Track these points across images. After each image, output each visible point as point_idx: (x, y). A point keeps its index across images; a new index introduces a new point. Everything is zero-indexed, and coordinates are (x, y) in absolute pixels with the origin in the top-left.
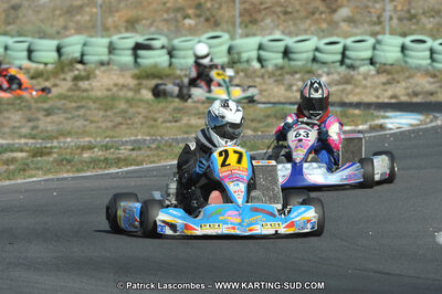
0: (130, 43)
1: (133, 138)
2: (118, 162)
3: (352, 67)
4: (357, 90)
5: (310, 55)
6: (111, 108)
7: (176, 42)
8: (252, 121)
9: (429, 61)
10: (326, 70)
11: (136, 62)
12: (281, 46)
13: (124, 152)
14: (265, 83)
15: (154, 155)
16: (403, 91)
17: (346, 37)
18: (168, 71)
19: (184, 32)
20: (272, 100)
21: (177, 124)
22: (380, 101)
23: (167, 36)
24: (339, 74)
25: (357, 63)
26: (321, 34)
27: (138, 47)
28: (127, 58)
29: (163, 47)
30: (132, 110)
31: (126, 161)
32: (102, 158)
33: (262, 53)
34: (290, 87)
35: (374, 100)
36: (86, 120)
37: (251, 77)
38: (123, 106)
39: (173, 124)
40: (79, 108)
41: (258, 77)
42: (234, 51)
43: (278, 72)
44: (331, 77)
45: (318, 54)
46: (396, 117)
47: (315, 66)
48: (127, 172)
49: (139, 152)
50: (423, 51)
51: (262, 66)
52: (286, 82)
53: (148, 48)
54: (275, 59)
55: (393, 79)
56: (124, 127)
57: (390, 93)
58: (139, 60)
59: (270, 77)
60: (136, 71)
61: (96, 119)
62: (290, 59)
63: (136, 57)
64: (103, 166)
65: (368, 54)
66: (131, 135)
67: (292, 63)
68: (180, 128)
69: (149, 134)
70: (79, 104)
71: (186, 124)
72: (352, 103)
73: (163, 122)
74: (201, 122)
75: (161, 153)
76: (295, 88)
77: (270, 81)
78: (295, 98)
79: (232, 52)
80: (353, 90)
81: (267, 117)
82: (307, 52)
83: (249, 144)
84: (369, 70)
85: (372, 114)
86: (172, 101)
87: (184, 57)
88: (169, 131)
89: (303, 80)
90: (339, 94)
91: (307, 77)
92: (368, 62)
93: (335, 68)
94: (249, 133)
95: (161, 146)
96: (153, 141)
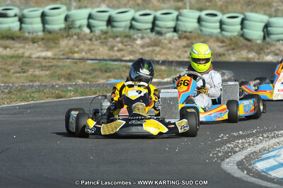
3: (159, 33)
4: (164, 51)
5: (128, 23)
7: (26, 12)
8: (82, 73)
9: (218, 30)
10: (140, 35)
12: (106, 16)
14: (92, 44)
15: (7, 98)
17: (156, 10)
18: (18, 34)
19: (32, 4)
20: (98, 58)
21: (25, 74)
22: (181, 60)
23: (18, 7)
24: (150, 38)
25: (164, 30)
26: (138, 7)
29: (15, 15)
33: (91, 21)
34: (112, 48)
35: (178, 59)
37: (82, 39)
39: (22, 74)
41: (88, 39)
42: (71, 19)
43: (103, 36)
44: (144, 40)
45: (134, 23)
47: (132, 32)
50: (215, 22)
51: (91, 31)
52: (109, 44)
53: (4, 16)
54: (101, 25)
55: (192, 43)
59: (97, 40)
62: (113, 27)
65: (172, 24)
67: (114, 29)
68: (27, 77)
69: (3, 82)
71: (31, 75)
72: (159, 61)
73: (14, 73)
74: (43, 73)
75: (12, 96)
76: (116, 48)
77: (97, 43)
78: (116, 55)
79: (68, 20)
80: (160, 51)
81: (94, 70)
82: (126, 21)
83: (79, 90)
84: (174, 36)
85: (175, 70)
86: (22, 57)
87: (31, 24)
88: (18, 80)
89: (122, 42)
90: (150, 53)
91: (125, 40)
92: (172, 30)
93: (146, 33)
94: (80, 82)
95: (12, 90)
96: (6, 87)
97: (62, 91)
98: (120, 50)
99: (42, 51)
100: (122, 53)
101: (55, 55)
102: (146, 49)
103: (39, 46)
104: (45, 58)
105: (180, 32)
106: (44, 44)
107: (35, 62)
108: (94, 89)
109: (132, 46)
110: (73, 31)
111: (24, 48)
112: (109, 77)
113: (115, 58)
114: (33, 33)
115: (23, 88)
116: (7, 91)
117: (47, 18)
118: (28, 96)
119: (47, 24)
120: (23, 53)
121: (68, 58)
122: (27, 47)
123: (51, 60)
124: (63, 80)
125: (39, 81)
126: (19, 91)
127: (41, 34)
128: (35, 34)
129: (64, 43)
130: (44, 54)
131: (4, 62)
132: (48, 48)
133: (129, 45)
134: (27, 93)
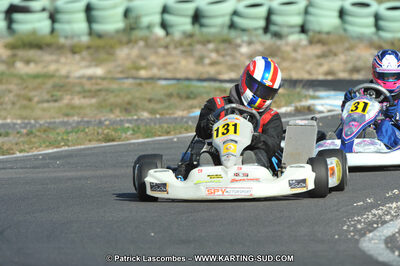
0: (4, 5)
3: (277, 35)
4: (285, 64)
5: (226, 20)
7: (60, 3)
8: (150, 101)
9: (373, 30)
10: (246, 38)
11: (9, 27)
12: (190, 8)
14: (169, 54)
15: (24, 143)
16: (342, 66)
18: (49, 39)
20: (179, 76)
21: (56, 104)
22: (314, 77)
24: (262, 43)
25: (285, 31)
27: (12, 10)
29: (44, 10)
33: (168, 17)
34: (200, 60)
35: (306, 77)
37: (152, 47)
39: (52, 104)
41: (162, 47)
42: (132, 15)
43: (187, 42)
44: (252, 47)
45: (237, 19)
46: (328, 97)
47: (233, 34)
49: (6, 138)
50: (367, 16)
51: (167, 34)
52: (197, 54)
53: (25, 10)
54: (182, 24)
55: (330, 51)
57: (325, 68)
58: (15, 26)
59: (176, 47)
60: (10, 39)
62: (202, 25)
63: (10, 21)
65: (297, 20)
67: (205, 30)
68: (60, 108)
69: (21, 117)
71: (67, 105)
73: (39, 102)
75: (33, 140)
77: (177, 52)
78: (208, 72)
79: (128, 15)
81: (170, 96)
82: (223, 16)
83: (142, 128)
84: (300, 40)
85: (299, 93)
86: (51, 76)
87: (69, 22)
88: (46, 113)
89: (217, 51)
91: (222, 46)
92: (298, 29)
93: (257, 36)
94: (145, 115)
95: (34, 131)
96: (25, 126)
97: (115, 130)
98: (213, 63)
99: (89, 66)
100: (218, 68)
101: (109, 72)
103: (83, 59)
104: (90, 78)
105: (311, 34)
106: (90, 55)
107: (74, 85)
108: (165, 126)
109: (233, 57)
110: (138, 34)
111: (57, 61)
112: (192, 107)
113: (205, 76)
114: (72, 37)
115: (51, 126)
117: (95, 13)
118: (59, 138)
119: (96, 22)
120: (57, 70)
121: (127, 78)
122: (63, 60)
123: (99, 81)
124: (117, 112)
125: (79, 114)
126: (45, 131)
127: (85, 39)
128: (75, 40)
129: (123, 53)
130: (90, 71)
131: (24, 85)
132: (98, 63)
133: (228, 55)
134: (58, 134)
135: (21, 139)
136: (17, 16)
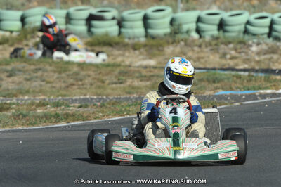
0: (85, 14)
1: (82, 97)
2: (67, 117)
3: (277, 39)
5: (242, 28)
6: (65, 71)
7: (126, 14)
10: (255, 41)
11: (89, 30)
12: (217, 19)
13: (73, 109)
14: (202, 51)
17: (273, 12)
18: (117, 39)
19: (133, 5)
20: (208, 66)
21: (122, 85)
23: (117, 8)
24: (267, 44)
26: (253, 9)
27: (91, 18)
28: (81, 27)
29: (113, 19)
30: (83, 73)
31: (74, 117)
32: (53, 113)
33: (201, 25)
34: (223, 56)
36: (43, 81)
37: (190, 46)
38: (76, 69)
39: (118, 85)
40: (37, 70)
41: (197, 46)
42: (177, 23)
43: (214, 42)
44: (260, 46)
45: (249, 27)
47: (247, 37)
48: (73, 126)
49: (86, 109)
51: (201, 37)
52: (221, 51)
53: (101, 18)
54: (211, 30)
56: (75, 87)
58: (93, 30)
59: (206, 46)
60: (89, 39)
61: (51, 80)
62: (225, 31)
63: (89, 26)
64: (54, 120)
66: (82, 94)
67: (227, 34)
68: (124, 88)
69: (97, 94)
70: (38, 67)
71: (129, 86)
72: (276, 70)
73: (109, 84)
74: (144, 84)
75: (105, 110)
76: (228, 56)
77: (207, 49)
78: (229, 64)
79: (173, 23)
80: (278, 59)
81: (201, 80)
82: (240, 24)
86: (119, 65)
87: (131, 28)
88: (114, 91)
89: (235, 49)
90: (267, 62)
91: (239, 46)
93: (263, 39)
95: (105, 103)
96: (99, 100)
98: (232, 58)
99: (144, 59)
100: (236, 61)
101: (160, 63)
102: (263, 57)
103: (141, 53)
104: (146, 67)
106: (146, 51)
107: (134, 72)
109: (246, 53)
110: (180, 36)
111: (123, 55)
112: (217, 88)
113: (227, 67)
114: (134, 38)
115: (118, 101)
116: (99, 104)
117: (150, 21)
118: (123, 109)
119: (151, 28)
120: (123, 61)
122: (127, 54)
123: (152, 70)
125: (137, 93)
126: (113, 104)
127: (143, 40)
128: (136, 40)
129: (169, 50)
130: (146, 62)
131: (99, 72)
132: (151, 56)
133: (243, 52)
134: (122, 106)
135: (97, 110)
136: (95, 23)
